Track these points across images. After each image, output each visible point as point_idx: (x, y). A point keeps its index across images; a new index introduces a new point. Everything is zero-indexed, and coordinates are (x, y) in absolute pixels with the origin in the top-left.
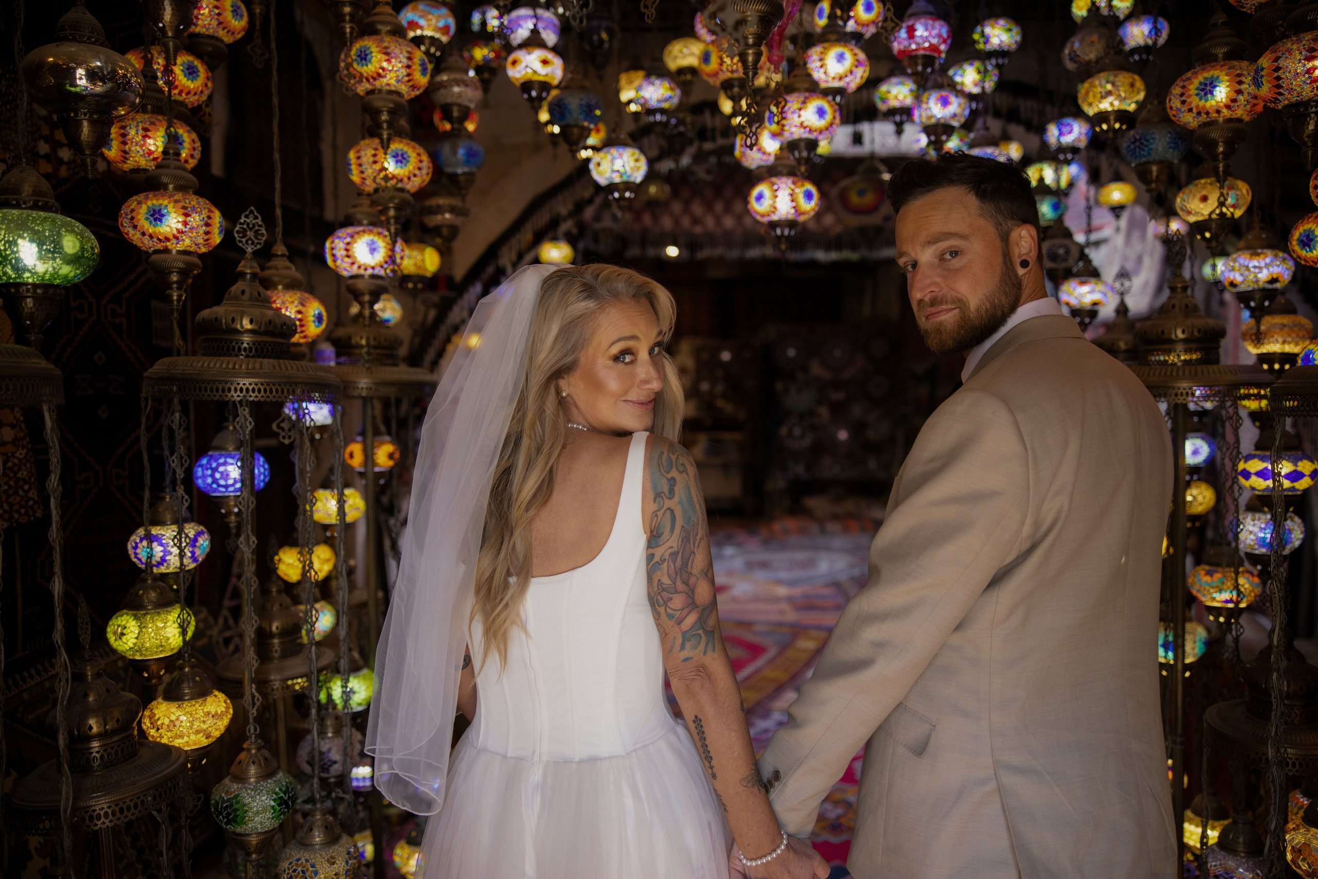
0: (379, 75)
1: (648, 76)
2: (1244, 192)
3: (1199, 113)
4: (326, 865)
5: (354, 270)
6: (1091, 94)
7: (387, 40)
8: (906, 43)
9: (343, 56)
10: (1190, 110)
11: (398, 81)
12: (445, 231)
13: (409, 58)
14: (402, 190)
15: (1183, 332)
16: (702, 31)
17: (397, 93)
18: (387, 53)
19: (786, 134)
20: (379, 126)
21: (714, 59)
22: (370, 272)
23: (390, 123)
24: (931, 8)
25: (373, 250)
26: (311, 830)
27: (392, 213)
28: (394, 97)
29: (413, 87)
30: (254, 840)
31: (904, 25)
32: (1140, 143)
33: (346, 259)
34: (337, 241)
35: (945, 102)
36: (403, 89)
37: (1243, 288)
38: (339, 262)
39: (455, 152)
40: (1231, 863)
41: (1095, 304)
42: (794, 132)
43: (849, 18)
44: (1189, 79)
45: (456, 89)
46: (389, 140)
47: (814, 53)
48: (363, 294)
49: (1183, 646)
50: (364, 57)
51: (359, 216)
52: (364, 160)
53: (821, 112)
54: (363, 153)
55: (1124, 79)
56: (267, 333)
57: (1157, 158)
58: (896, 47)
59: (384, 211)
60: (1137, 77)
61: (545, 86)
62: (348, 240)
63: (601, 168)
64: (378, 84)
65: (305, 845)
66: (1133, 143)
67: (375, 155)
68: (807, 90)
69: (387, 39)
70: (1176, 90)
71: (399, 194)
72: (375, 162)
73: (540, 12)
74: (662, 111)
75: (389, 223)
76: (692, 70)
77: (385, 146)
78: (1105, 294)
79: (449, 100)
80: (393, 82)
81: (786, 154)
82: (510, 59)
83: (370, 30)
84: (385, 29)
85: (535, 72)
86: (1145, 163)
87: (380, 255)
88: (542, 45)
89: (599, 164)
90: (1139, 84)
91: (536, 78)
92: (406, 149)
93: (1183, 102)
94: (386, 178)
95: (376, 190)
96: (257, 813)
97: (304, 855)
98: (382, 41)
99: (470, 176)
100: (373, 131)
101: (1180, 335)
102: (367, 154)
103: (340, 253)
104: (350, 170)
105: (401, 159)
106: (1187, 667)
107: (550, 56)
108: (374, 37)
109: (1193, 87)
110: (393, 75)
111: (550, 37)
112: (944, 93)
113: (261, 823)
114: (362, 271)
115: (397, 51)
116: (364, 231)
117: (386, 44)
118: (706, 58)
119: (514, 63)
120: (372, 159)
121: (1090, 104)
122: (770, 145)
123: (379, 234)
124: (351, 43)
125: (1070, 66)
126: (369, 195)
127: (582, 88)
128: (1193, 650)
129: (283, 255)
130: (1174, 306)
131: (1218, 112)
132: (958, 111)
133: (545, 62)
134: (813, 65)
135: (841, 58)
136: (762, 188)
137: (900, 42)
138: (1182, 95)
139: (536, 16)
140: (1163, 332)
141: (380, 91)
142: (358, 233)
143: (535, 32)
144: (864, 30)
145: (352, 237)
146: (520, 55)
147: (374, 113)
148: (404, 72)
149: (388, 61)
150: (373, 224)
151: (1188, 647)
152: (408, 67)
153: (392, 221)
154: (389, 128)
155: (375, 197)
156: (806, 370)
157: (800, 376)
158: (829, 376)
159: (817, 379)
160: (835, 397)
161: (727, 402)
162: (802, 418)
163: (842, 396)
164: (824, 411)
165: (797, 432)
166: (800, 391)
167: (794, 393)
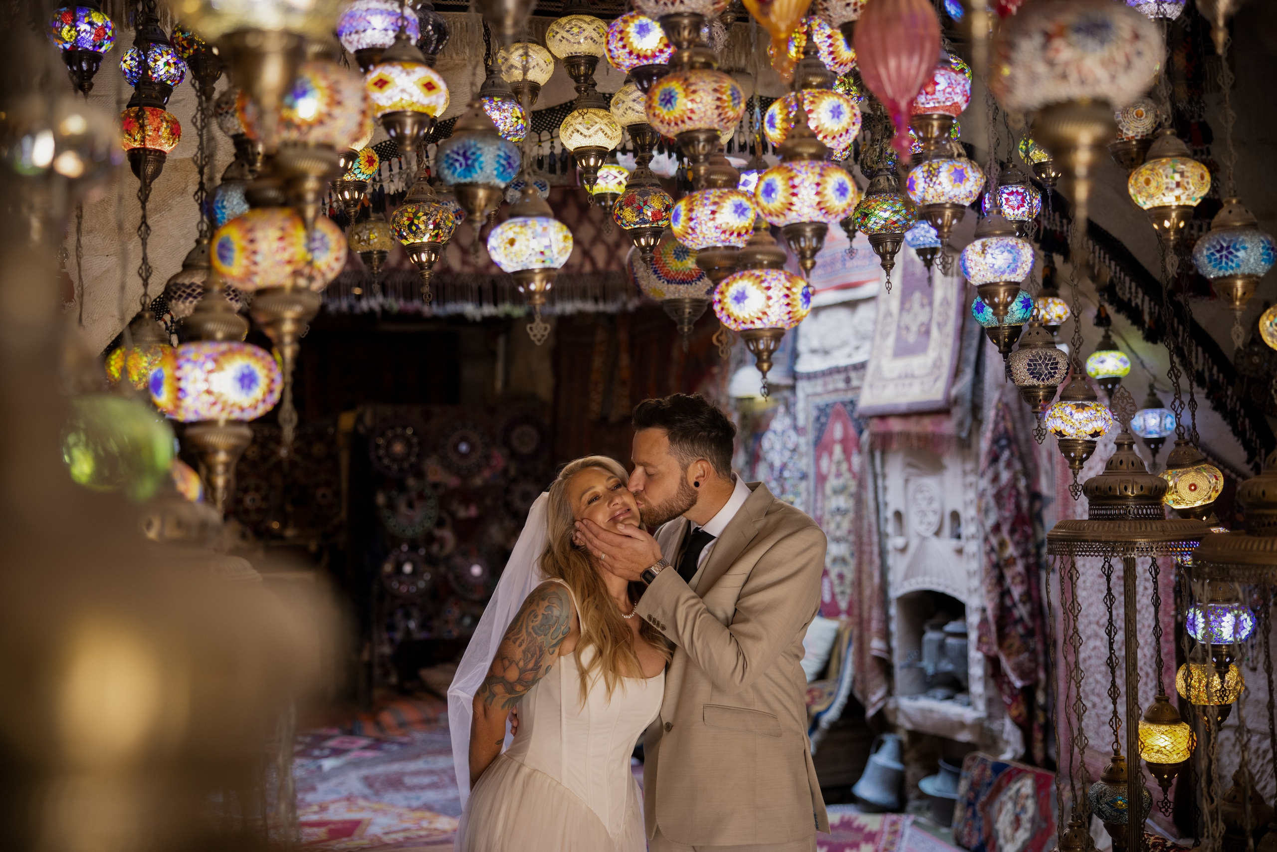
156: (420, 475)
157: (411, 482)
158: (453, 481)
159: (435, 486)
160: (462, 513)
161: (284, 526)
162: (414, 546)
163: (473, 512)
164: (447, 534)
165: (408, 568)
166: (410, 505)
167: (403, 508)
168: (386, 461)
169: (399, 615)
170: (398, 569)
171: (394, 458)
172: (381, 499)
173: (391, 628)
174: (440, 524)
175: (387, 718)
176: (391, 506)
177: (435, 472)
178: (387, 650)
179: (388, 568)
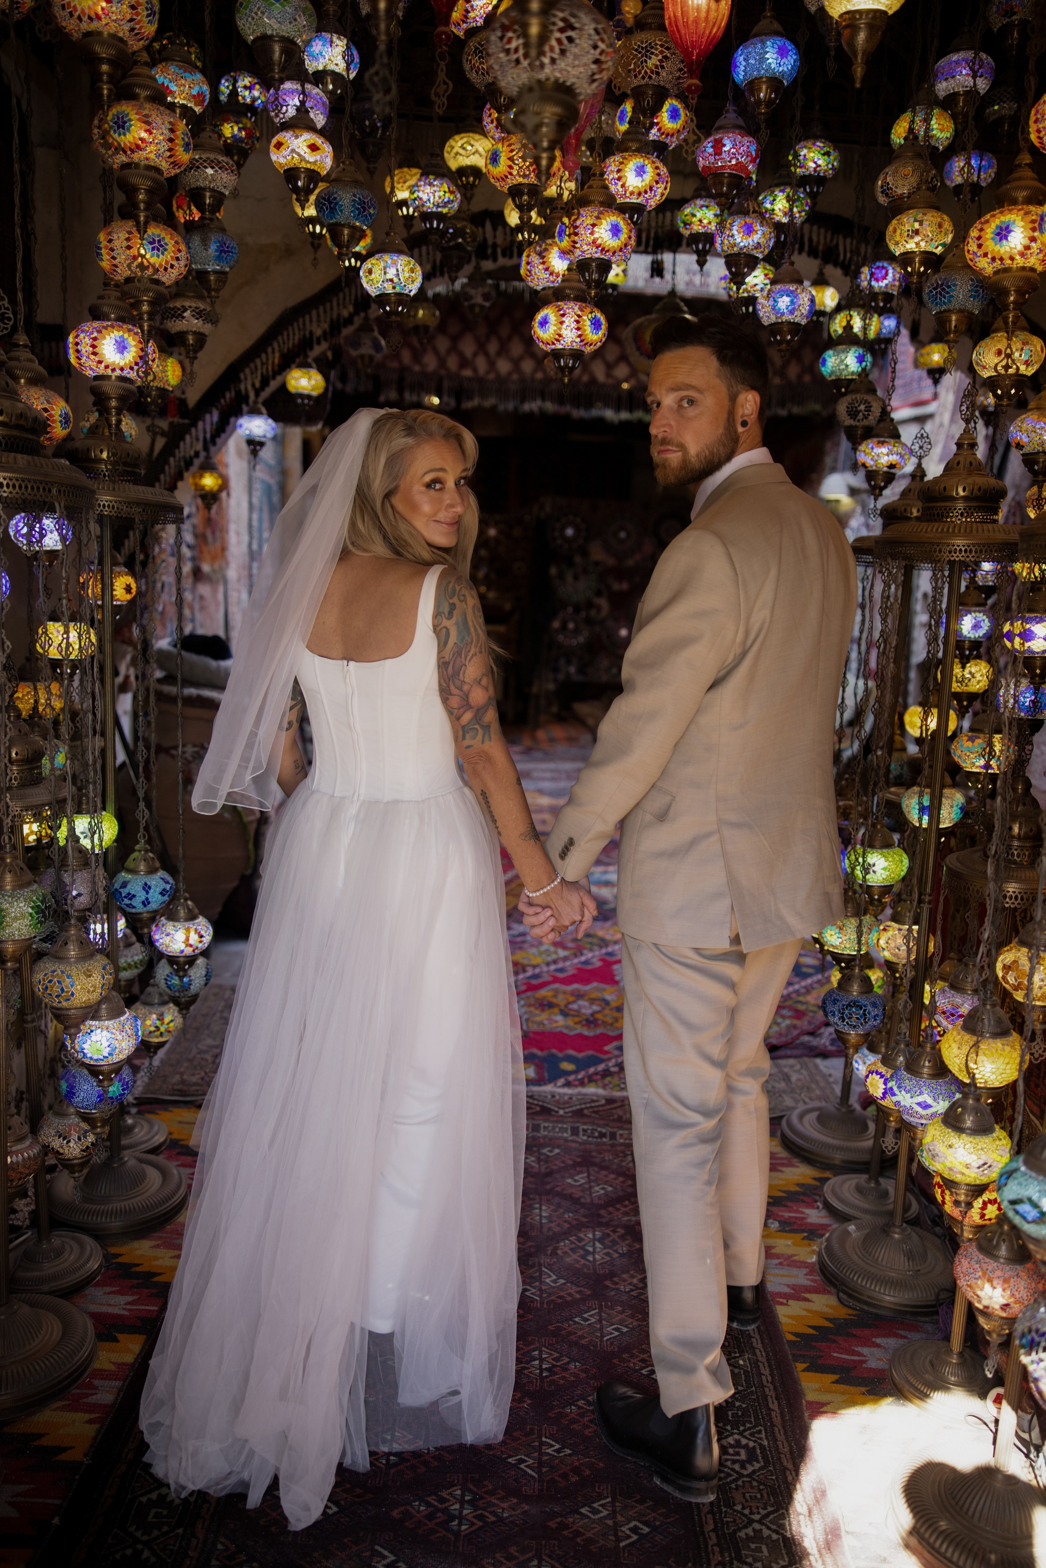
0: (138, 147)
1: (425, 174)
2: (1039, 349)
3: (993, 259)
4: (83, 977)
5: (101, 370)
6: (898, 232)
7: (148, 108)
8: (712, 159)
9: (96, 122)
10: (985, 255)
11: (158, 156)
12: (191, 339)
13: (172, 131)
14: (157, 282)
15: (964, 490)
16: (491, 127)
17: (157, 170)
18: (146, 121)
19: (578, 252)
20: (136, 206)
21: (503, 160)
22: (118, 373)
23: (149, 205)
24: (740, 122)
25: (122, 347)
26: (66, 944)
27: (145, 308)
28: (153, 174)
29: (175, 164)
30: (10, 948)
31: (711, 139)
32: (943, 289)
33: (92, 357)
34: (82, 336)
35: (749, 230)
36: (164, 165)
37: (1027, 450)
38: (84, 360)
39: (206, 246)
40: (958, 1000)
41: (892, 466)
42: (587, 251)
43: (652, 125)
44: (987, 222)
45: (210, 171)
46: (146, 223)
47: (612, 164)
48: (110, 398)
49: (939, 809)
50: (122, 125)
51: (105, 309)
52: (116, 243)
53: (615, 231)
54: (115, 236)
55: (931, 218)
56: (17, 427)
57: (957, 307)
58: (701, 163)
59: (137, 305)
60: (946, 217)
61: (313, 176)
62: (95, 334)
63: (373, 276)
64: (136, 157)
65: (60, 958)
66: (935, 289)
67: (128, 239)
68: (602, 204)
69: (147, 106)
70: (974, 233)
71: (154, 286)
72: (129, 248)
73: (308, 86)
74: (440, 217)
75: (141, 318)
76: (475, 171)
77: (142, 230)
78: (902, 456)
79: (201, 184)
80: (152, 156)
81: (575, 276)
82: (274, 141)
83: (125, 94)
84: (144, 93)
85: (302, 159)
86: (945, 311)
87: (130, 356)
88: (311, 127)
89: (370, 272)
90: (948, 225)
91: (303, 165)
92: (163, 235)
93: (980, 246)
94: (141, 266)
95: (128, 280)
96: (16, 919)
97: (59, 967)
98: (141, 107)
99: (221, 275)
100: (128, 213)
101: (962, 493)
102: (120, 237)
103: (85, 349)
104: (99, 255)
105: (158, 246)
106: (942, 832)
107: (319, 141)
108: (134, 103)
109: (990, 230)
110: (153, 148)
111: (319, 119)
112: (748, 220)
113: (19, 930)
114: (109, 371)
115: (159, 121)
116: (113, 327)
117: (146, 112)
118: (494, 158)
119: (279, 145)
120: (125, 244)
121: (897, 243)
122: (559, 265)
123: (129, 331)
124: (109, 107)
125: (882, 200)
126: (117, 285)
127: (356, 183)
128: (949, 816)
129: (25, 346)
130: (958, 463)
131: (1012, 258)
132: (761, 241)
133: (313, 148)
134: (611, 176)
135: (640, 171)
136: (549, 312)
137: (705, 157)
138: (979, 238)
139: (303, 92)
140: (945, 488)
141: (137, 165)
142: (106, 328)
143: (302, 110)
144: (668, 141)
145: (99, 332)
146: (285, 136)
147: (130, 191)
148: (166, 146)
149: (149, 132)
150: (122, 320)
151: (944, 813)
152: (171, 140)
153: (145, 317)
154: (146, 209)
155: (126, 288)
156: (585, 554)
157: (578, 559)
158: (611, 562)
159: (597, 564)
160: (616, 587)
161: (488, 589)
162: (577, 609)
163: (625, 586)
164: (604, 603)
165: (571, 626)
166: (576, 578)
167: (569, 578)
168: (559, 542)
169: (562, 662)
170: (564, 627)
171: (566, 539)
172: (553, 571)
173: (556, 670)
174: (599, 594)
175: (541, 734)
176: (561, 576)
177: (597, 553)
178: (551, 686)
179: (556, 624)
